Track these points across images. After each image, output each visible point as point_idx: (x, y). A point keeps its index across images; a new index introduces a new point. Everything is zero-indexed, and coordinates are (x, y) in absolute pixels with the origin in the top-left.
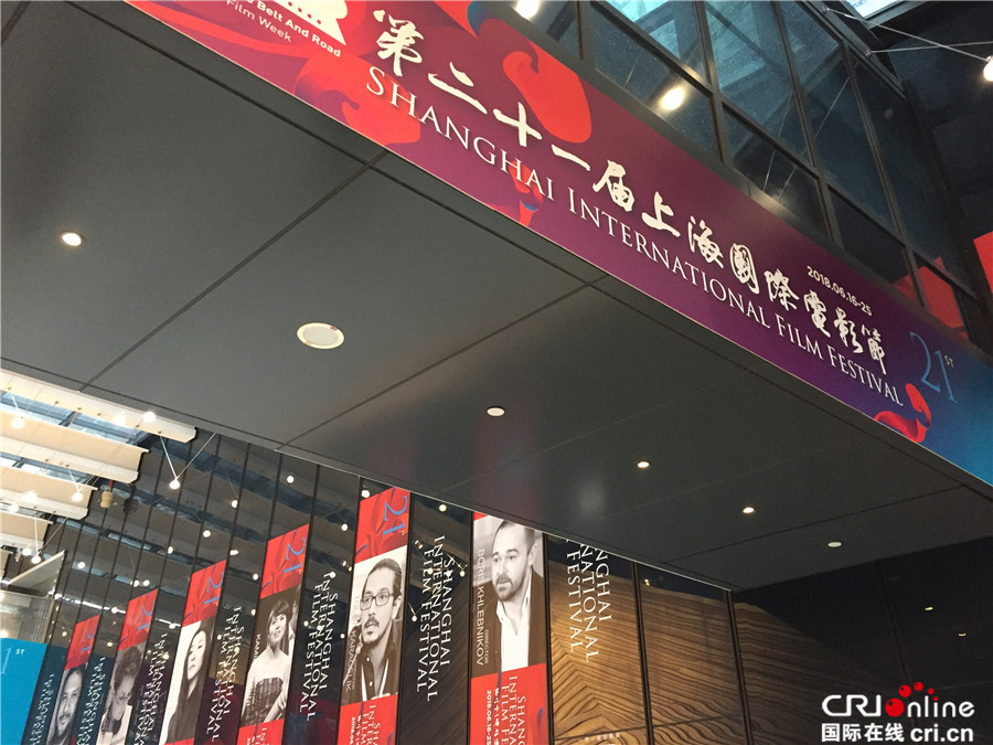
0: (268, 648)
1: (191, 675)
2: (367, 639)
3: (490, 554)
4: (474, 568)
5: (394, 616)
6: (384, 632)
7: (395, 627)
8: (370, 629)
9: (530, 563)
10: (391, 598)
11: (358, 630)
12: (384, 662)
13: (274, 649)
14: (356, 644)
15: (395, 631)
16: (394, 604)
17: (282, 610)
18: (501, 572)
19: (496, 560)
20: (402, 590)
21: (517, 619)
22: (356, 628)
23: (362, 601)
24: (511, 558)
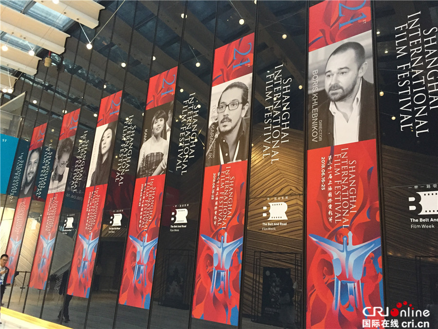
0: (153, 136)
1: (103, 151)
2: (222, 129)
3: (323, 72)
4: (309, 82)
5: (243, 116)
6: (236, 125)
7: (244, 121)
8: (224, 124)
9: (360, 75)
10: (241, 106)
11: (216, 125)
12: (236, 142)
13: (156, 137)
14: (215, 133)
15: (245, 124)
16: (243, 109)
17: (161, 115)
18: (333, 83)
19: (329, 76)
20: (249, 100)
21: (348, 112)
22: (214, 124)
23: (218, 107)
24: (343, 73)
